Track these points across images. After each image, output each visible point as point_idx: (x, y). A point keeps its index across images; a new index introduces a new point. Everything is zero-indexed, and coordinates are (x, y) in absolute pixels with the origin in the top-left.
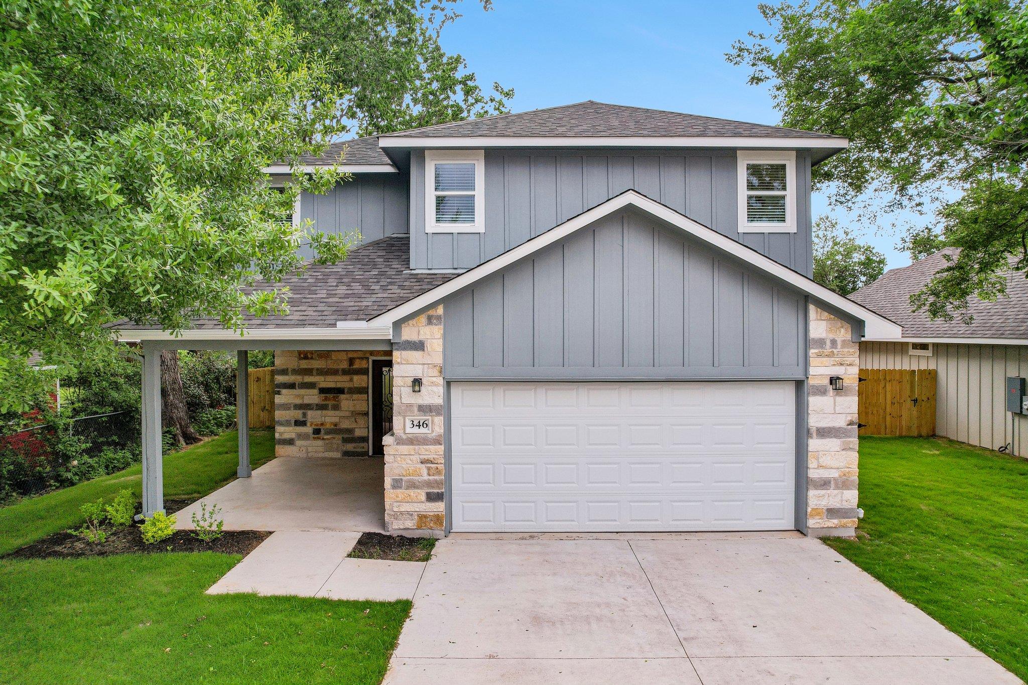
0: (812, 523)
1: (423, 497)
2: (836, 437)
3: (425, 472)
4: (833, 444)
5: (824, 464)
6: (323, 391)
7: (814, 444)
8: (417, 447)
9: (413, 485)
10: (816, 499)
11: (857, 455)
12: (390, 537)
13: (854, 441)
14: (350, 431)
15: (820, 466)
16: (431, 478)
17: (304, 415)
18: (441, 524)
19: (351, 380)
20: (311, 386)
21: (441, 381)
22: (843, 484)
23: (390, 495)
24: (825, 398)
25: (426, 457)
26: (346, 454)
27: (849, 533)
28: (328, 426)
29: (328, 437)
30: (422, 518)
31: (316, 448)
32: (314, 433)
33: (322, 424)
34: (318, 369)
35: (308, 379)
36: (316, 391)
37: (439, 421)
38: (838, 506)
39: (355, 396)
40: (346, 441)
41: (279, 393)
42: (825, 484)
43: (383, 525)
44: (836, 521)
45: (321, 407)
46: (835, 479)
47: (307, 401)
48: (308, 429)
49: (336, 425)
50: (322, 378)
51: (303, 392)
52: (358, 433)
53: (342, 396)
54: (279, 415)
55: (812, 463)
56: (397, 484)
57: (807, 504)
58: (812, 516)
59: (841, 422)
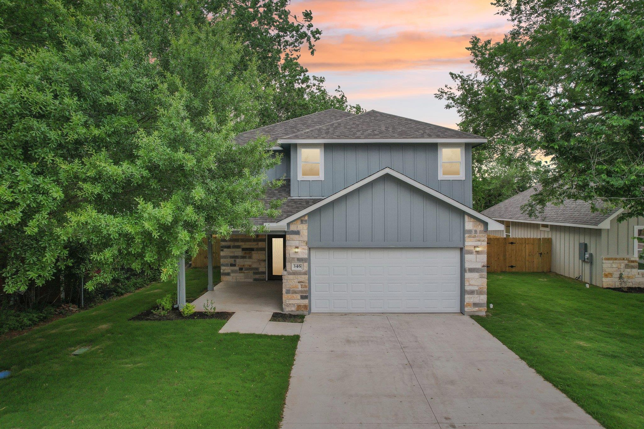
0: (466, 309)
1: (299, 297)
2: (477, 272)
3: (300, 286)
4: (476, 275)
5: (472, 284)
6: (244, 249)
7: (468, 275)
8: (296, 276)
9: (295, 292)
10: (468, 299)
11: (486, 280)
12: (285, 314)
13: (485, 274)
14: (257, 269)
15: (470, 285)
16: (303, 289)
17: (235, 261)
18: (307, 309)
19: (257, 244)
20: (238, 247)
21: (306, 248)
22: (480, 293)
23: (285, 296)
24: (472, 255)
25: (300, 280)
26: (255, 280)
27: (483, 314)
28: (246, 266)
29: (247, 272)
30: (299, 306)
31: (240, 277)
32: (239, 270)
33: (244, 265)
34: (241, 239)
35: (237, 244)
36: (240, 250)
37: (306, 264)
38: (478, 302)
39: (259, 252)
40: (255, 273)
41: (222, 250)
42: (472, 292)
43: (282, 309)
44: (477, 309)
45: (243, 257)
46: (477, 290)
47: (236, 254)
48: (236, 268)
49: (250, 266)
50: (243, 243)
51: (234, 250)
52: (261, 270)
53: (253, 252)
54: (222, 261)
55: (467, 284)
56: (288, 292)
57: (464, 302)
58: (467, 306)
59: (479, 266)
